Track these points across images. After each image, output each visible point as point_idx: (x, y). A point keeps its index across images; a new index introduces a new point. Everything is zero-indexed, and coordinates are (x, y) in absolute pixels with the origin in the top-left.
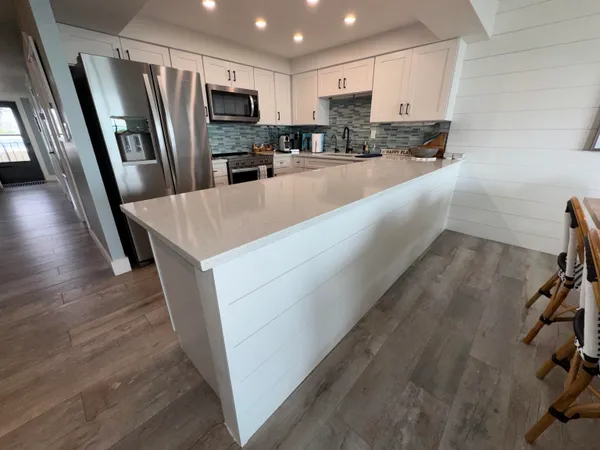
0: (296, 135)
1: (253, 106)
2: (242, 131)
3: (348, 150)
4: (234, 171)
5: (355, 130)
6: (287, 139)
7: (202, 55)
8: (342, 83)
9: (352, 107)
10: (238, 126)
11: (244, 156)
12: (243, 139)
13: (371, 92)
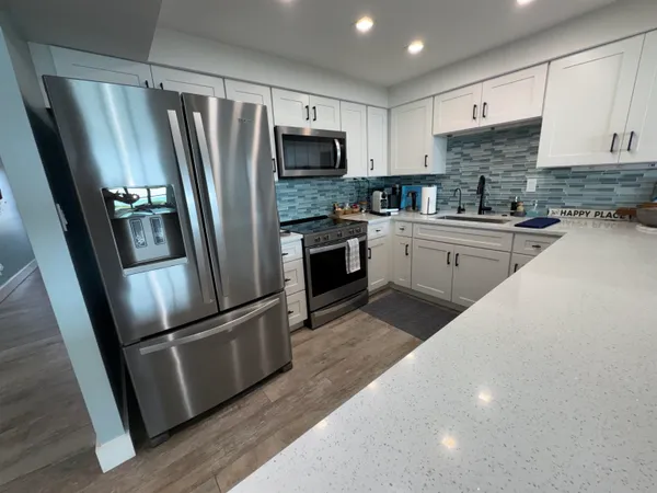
0: (394, 189)
1: (339, 154)
2: (321, 188)
3: (482, 210)
4: (312, 251)
5: (493, 179)
6: (383, 196)
7: (271, 87)
8: (480, 109)
9: (488, 146)
10: (315, 181)
11: (321, 221)
12: (321, 199)
13: (540, 119)
